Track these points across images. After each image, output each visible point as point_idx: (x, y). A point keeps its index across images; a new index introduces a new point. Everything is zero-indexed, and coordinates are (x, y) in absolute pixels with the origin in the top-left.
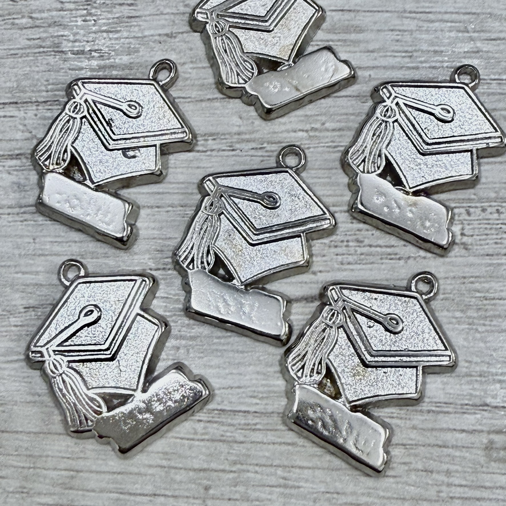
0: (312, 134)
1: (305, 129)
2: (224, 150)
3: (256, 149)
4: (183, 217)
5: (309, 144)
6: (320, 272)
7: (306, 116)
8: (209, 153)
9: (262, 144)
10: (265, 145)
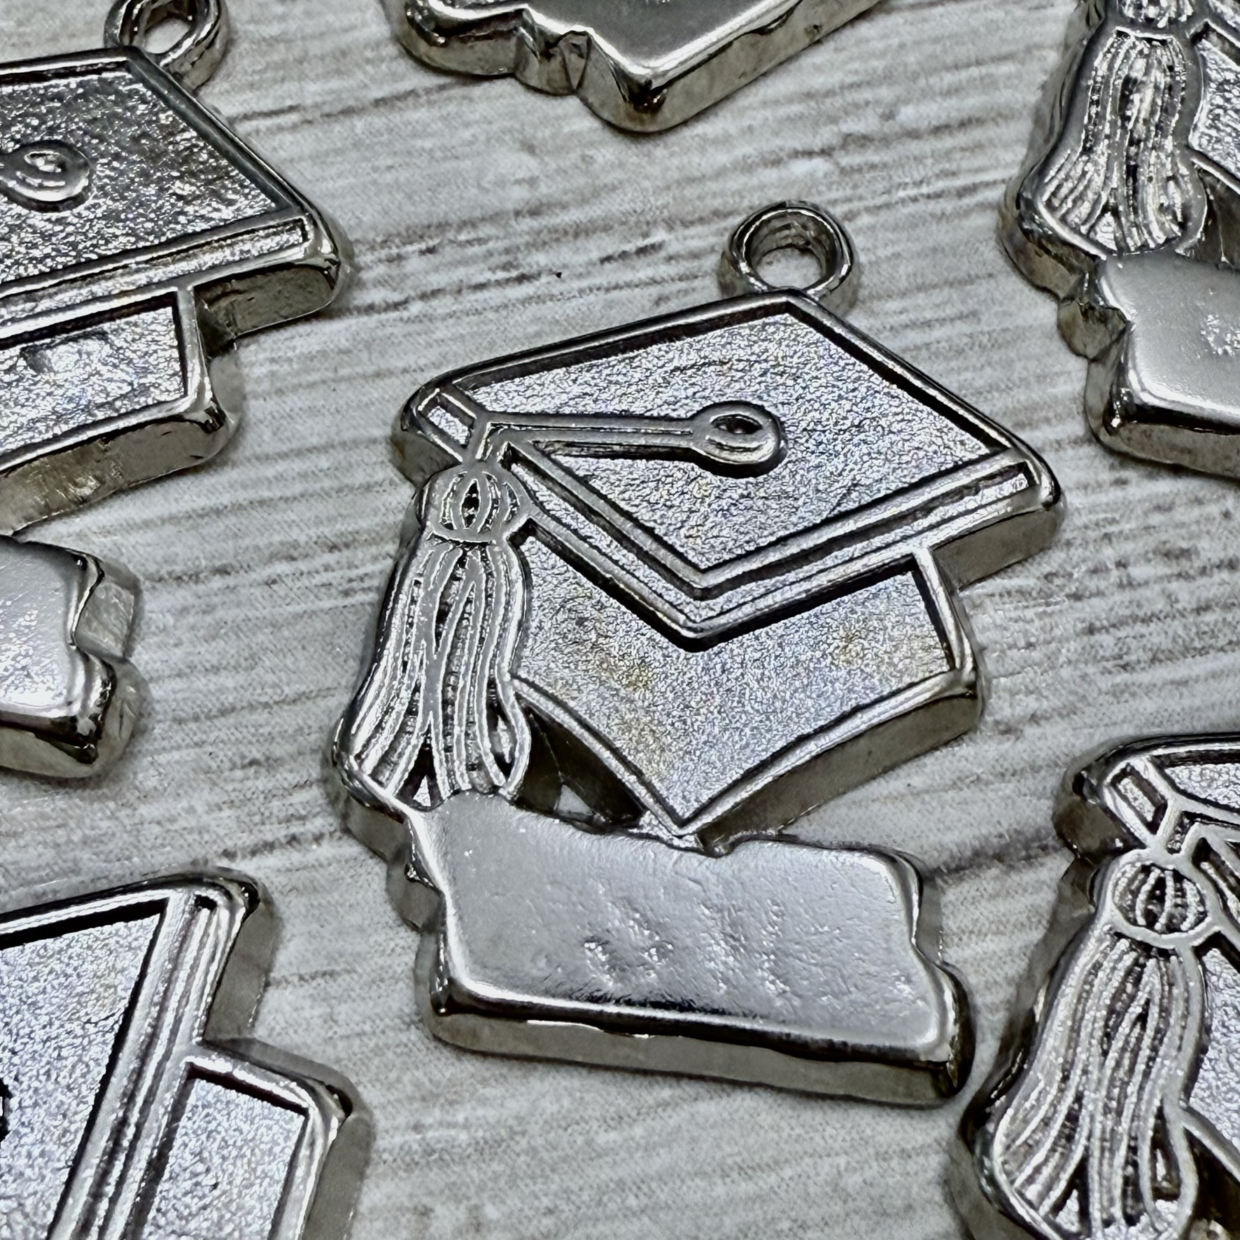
0: (846, 160)
1: (817, 144)
2: (481, 287)
3: (624, 255)
4: (346, 593)
5: (849, 200)
6: (1034, 719)
7: (809, 95)
8: (416, 308)
9: (645, 235)
10: (658, 236)
